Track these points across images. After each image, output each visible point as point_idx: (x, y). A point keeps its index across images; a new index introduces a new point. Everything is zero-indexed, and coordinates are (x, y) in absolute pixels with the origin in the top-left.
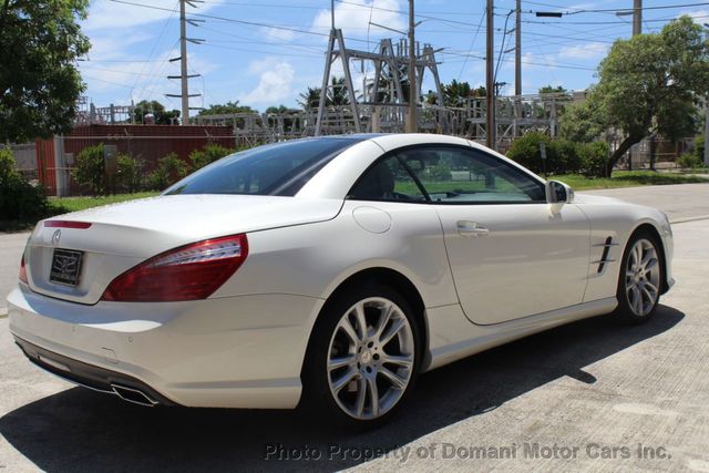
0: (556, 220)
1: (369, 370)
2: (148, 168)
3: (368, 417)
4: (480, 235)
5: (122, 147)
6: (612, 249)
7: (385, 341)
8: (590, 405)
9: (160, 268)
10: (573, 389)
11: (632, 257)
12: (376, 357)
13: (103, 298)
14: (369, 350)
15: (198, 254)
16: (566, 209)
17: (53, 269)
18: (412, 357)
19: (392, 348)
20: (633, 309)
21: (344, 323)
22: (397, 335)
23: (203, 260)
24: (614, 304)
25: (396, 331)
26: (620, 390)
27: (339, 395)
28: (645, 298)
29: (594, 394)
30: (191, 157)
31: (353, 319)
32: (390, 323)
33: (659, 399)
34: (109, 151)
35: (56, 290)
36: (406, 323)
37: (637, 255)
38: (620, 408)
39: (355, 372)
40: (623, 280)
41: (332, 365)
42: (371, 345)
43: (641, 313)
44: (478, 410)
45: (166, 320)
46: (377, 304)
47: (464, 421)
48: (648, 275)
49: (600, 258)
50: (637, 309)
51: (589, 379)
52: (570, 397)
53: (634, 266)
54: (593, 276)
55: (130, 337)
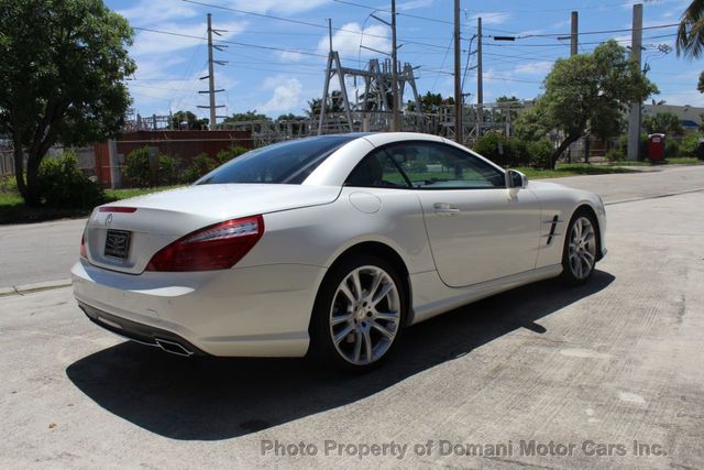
0: (514, 203)
1: (364, 325)
2: (184, 165)
3: (364, 363)
4: (453, 215)
5: (163, 148)
6: (558, 225)
7: (377, 301)
8: (542, 350)
9: (193, 243)
10: (528, 338)
11: (574, 232)
12: (369, 314)
13: (147, 269)
14: (364, 308)
15: (223, 232)
16: (522, 193)
17: (107, 247)
18: (398, 314)
19: (382, 307)
20: (575, 273)
21: (343, 287)
22: (385, 297)
23: (228, 237)
24: (561, 269)
25: (385, 293)
26: (565, 339)
27: (341, 345)
28: (584, 264)
29: (544, 342)
30: (218, 156)
31: (350, 284)
32: (381, 286)
33: (596, 345)
34: (152, 151)
35: (109, 263)
36: (394, 286)
37: (578, 230)
38: (565, 352)
39: (352, 326)
40: (567, 250)
41: (333, 321)
42: (365, 304)
43: (581, 276)
44: (452, 356)
45: (199, 286)
46: (370, 271)
47: (441, 365)
48: (587, 246)
49: (548, 232)
50: (578, 273)
51: (540, 329)
52: (526, 344)
53: (575, 239)
54: (544, 247)
55: (170, 300)
